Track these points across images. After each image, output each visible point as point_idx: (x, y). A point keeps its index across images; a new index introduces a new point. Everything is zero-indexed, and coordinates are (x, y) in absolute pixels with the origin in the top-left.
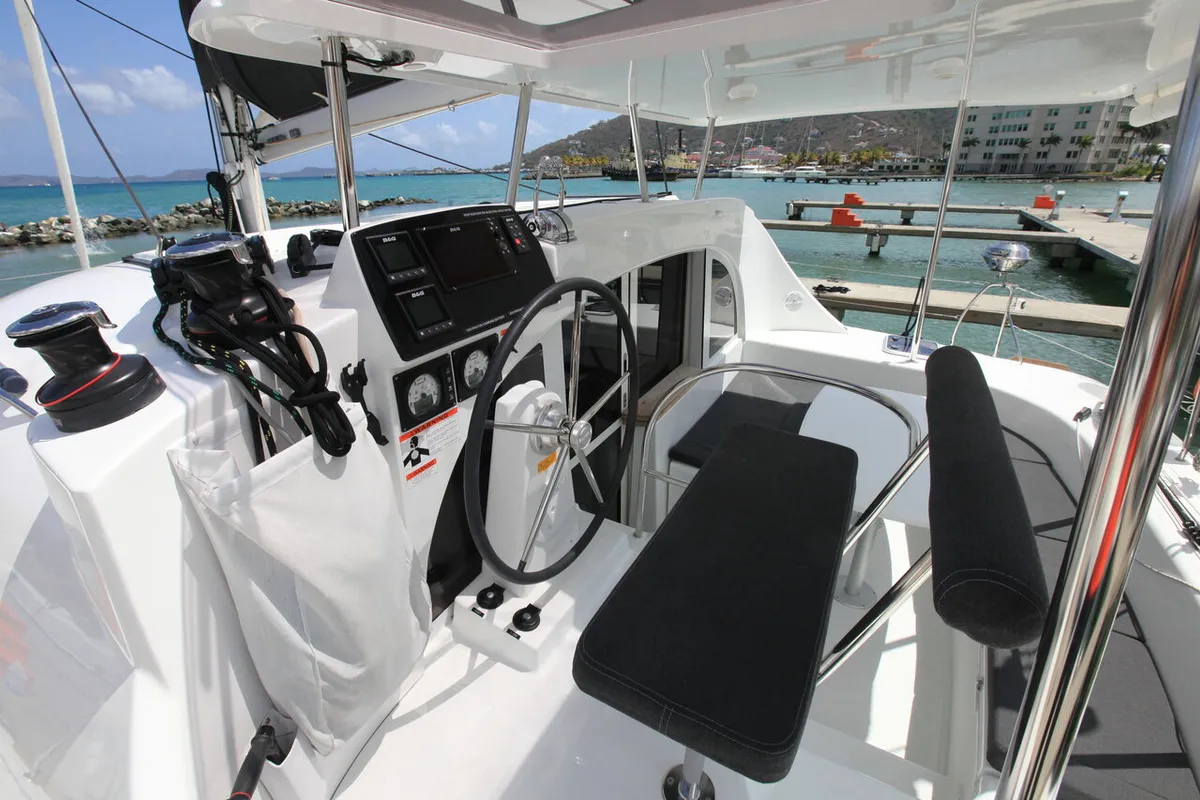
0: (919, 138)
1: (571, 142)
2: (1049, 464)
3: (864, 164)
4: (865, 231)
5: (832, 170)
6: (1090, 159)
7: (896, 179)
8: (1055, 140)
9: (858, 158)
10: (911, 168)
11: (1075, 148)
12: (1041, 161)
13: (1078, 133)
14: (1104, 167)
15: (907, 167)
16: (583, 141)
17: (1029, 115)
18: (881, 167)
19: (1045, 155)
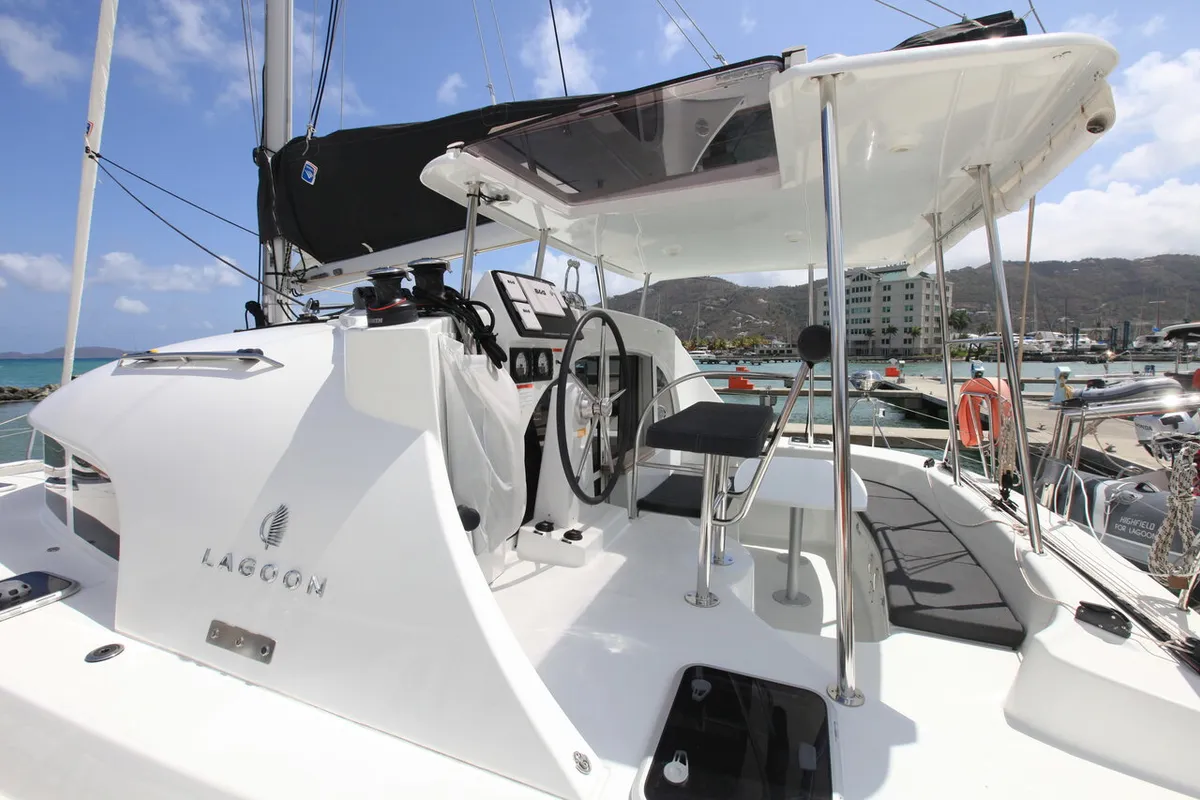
0: (788, 329)
2: (915, 499)
3: (747, 349)
4: (758, 392)
5: (721, 354)
6: (922, 345)
7: (776, 361)
8: (892, 330)
9: (741, 345)
11: (910, 336)
12: (886, 346)
13: (908, 325)
14: (934, 350)
15: (782, 352)
17: (869, 311)
18: (762, 352)
19: (888, 342)
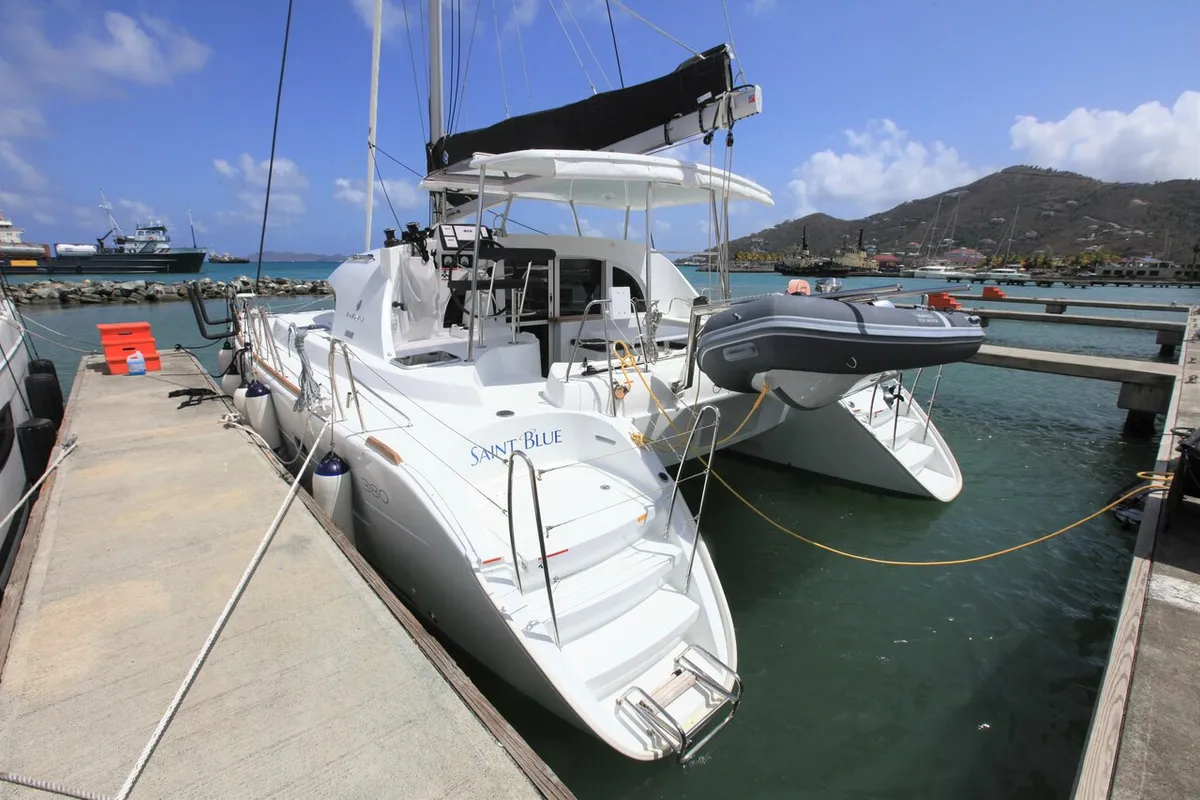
1: (753, 240)
3: (1085, 268)
5: (1043, 273)
7: (1118, 284)
9: (1077, 262)
10: (1148, 273)
15: (1142, 273)
16: (766, 239)
18: (1107, 272)
